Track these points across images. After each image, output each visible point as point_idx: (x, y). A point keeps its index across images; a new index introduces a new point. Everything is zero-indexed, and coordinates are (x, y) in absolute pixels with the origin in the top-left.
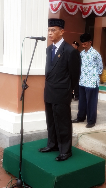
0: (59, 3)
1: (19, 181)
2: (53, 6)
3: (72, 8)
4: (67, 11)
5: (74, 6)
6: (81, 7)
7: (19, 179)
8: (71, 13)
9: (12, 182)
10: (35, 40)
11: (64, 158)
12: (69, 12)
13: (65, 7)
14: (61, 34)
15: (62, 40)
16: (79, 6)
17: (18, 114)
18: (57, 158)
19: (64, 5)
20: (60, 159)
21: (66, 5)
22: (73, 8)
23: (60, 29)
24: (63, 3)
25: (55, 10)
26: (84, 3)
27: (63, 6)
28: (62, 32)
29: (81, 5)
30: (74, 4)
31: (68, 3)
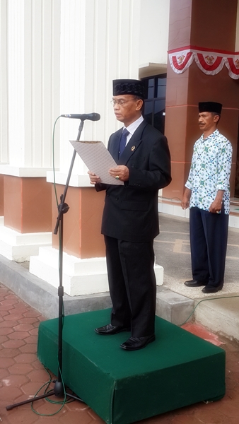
0: (188, 54)
1: (58, 384)
2: (178, 60)
3: (211, 63)
4: (201, 68)
5: (216, 58)
6: (230, 61)
7: (59, 381)
8: (209, 73)
9: (50, 386)
10: (79, 121)
11: (136, 345)
12: (204, 71)
13: (198, 62)
14: (138, 109)
15: (140, 120)
16: (225, 57)
17: (82, 258)
18: (125, 344)
19: (196, 57)
20: (129, 347)
21: (200, 56)
22: (214, 61)
23: (135, 100)
24: (195, 53)
25: (180, 68)
26: (236, 51)
27: (194, 60)
28: (138, 104)
29: (230, 56)
30: (215, 55)
31: (205, 54)
